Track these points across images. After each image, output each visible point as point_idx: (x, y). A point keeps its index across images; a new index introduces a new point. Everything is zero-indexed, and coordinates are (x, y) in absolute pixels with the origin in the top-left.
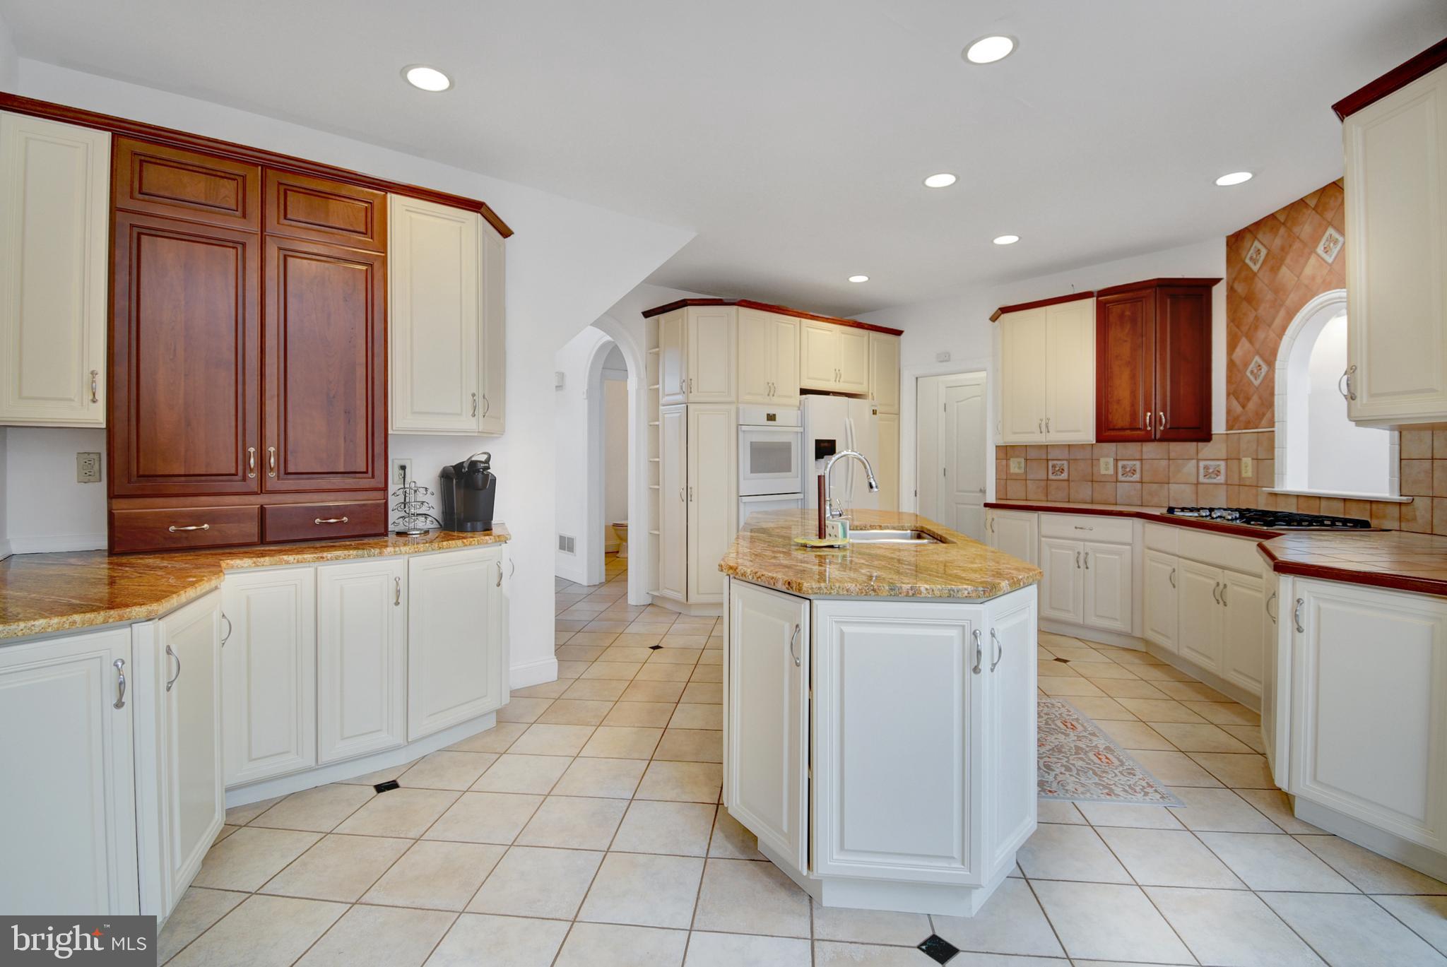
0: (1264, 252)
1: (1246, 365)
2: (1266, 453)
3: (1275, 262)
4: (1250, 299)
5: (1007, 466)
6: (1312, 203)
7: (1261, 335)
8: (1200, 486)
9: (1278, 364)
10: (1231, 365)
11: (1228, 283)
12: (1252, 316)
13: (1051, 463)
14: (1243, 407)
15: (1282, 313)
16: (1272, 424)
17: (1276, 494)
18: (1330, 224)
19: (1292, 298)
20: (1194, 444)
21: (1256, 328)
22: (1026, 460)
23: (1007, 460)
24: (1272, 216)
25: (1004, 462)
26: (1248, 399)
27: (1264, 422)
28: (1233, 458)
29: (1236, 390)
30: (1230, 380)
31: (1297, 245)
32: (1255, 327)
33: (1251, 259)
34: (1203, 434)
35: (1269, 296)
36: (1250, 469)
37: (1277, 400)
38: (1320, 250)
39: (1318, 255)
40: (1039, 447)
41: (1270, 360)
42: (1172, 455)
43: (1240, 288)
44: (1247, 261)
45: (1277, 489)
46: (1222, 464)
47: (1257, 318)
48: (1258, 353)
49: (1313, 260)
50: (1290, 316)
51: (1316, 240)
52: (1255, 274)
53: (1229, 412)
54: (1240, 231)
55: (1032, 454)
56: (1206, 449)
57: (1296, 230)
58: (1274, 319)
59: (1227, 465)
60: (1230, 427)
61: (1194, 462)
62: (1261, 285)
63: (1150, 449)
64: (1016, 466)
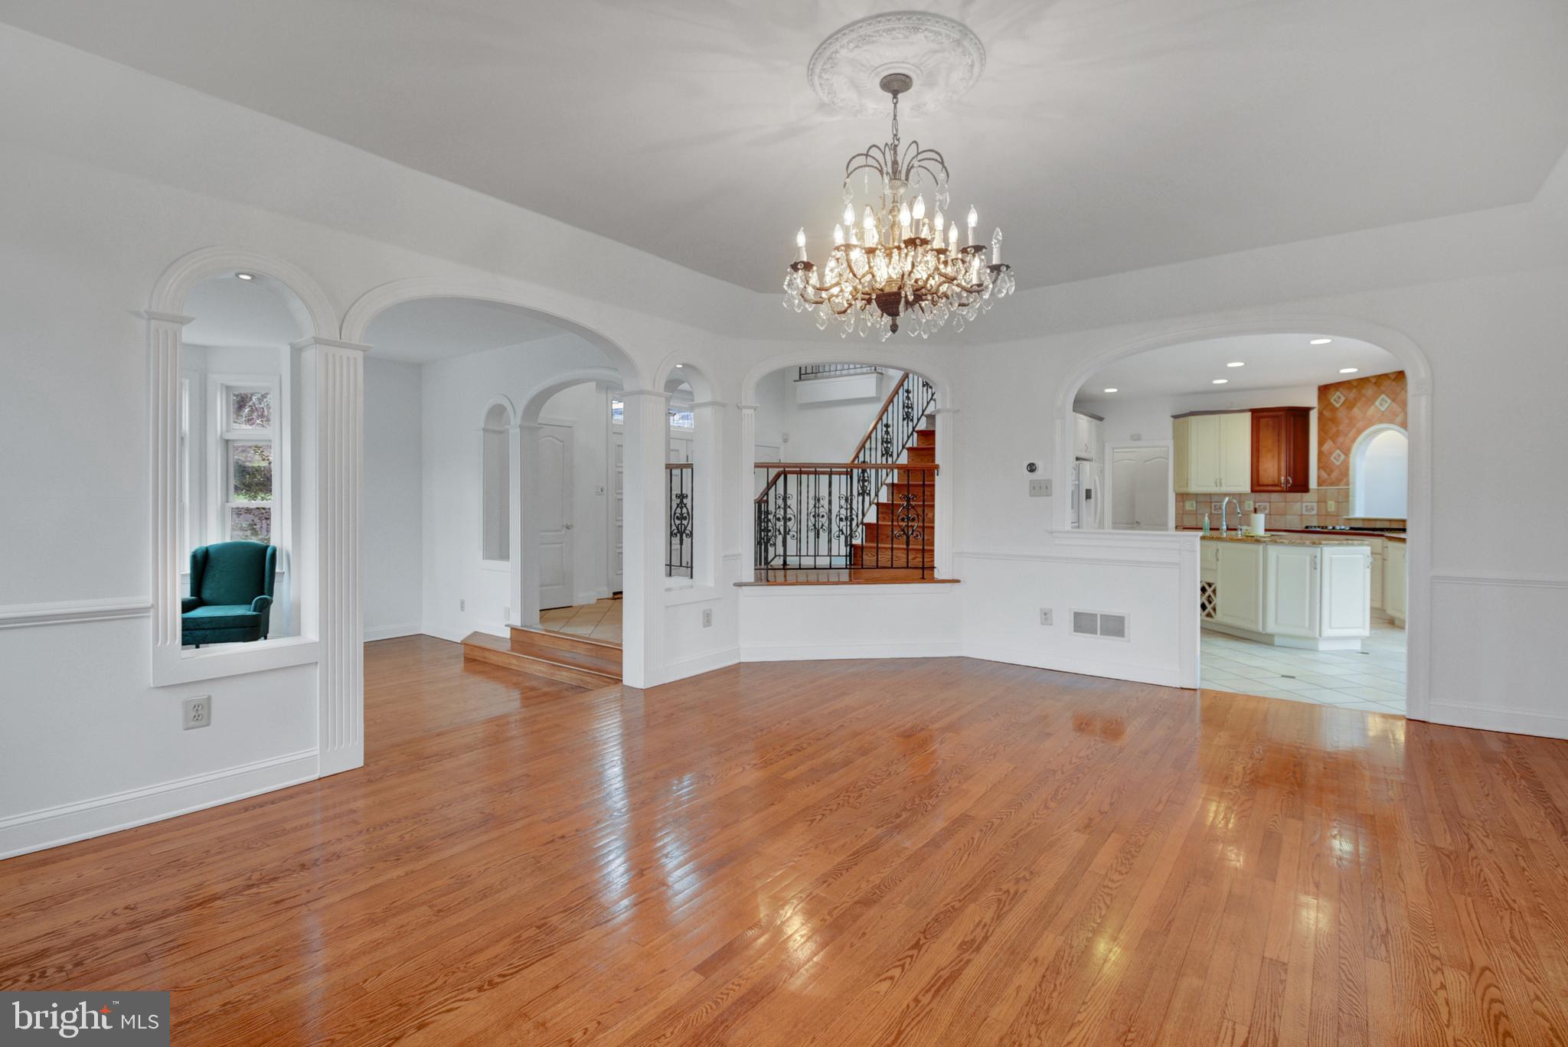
0: (1343, 399)
1: (1331, 453)
2: (1345, 498)
3: (1350, 405)
4: (1334, 420)
5: (1184, 506)
6: (1374, 380)
7: (1340, 439)
8: (1304, 517)
9: (1352, 455)
10: (1320, 454)
11: (1319, 410)
12: (1334, 430)
13: (1213, 504)
14: (1329, 475)
15: (1354, 430)
16: (1348, 484)
17: (1350, 519)
18: (1383, 392)
19: (1360, 425)
20: (1300, 494)
21: (1338, 436)
22: (1197, 502)
23: (1183, 502)
24: (1349, 382)
25: (1181, 504)
26: (1332, 471)
27: (1342, 483)
28: (1322, 501)
29: (1323, 465)
30: (1319, 460)
31: (1363, 399)
32: (1338, 434)
33: (1335, 400)
34: (1304, 488)
35: (1346, 421)
36: (1333, 507)
37: (1351, 473)
38: (1377, 403)
39: (1376, 407)
40: (1205, 495)
41: (1347, 452)
42: (1288, 500)
43: (1327, 414)
44: (1332, 401)
45: (1351, 516)
46: (1315, 504)
47: (1337, 431)
48: (1339, 448)
49: (1372, 408)
50: (1359, 432)
51: (1375, 398)
52: (1337, 409)
53: (1319, 477)
54: (1328, 385)
55: (1201, 499)
56: (1306, 496)
57: (1363, 391)
58: (1349, 432)
59: (1318, 505)
60: (1319, 484)
61: (1299, 504)
62: (1342, 414)
63: (1274, 496)
64: (1190, 506)
